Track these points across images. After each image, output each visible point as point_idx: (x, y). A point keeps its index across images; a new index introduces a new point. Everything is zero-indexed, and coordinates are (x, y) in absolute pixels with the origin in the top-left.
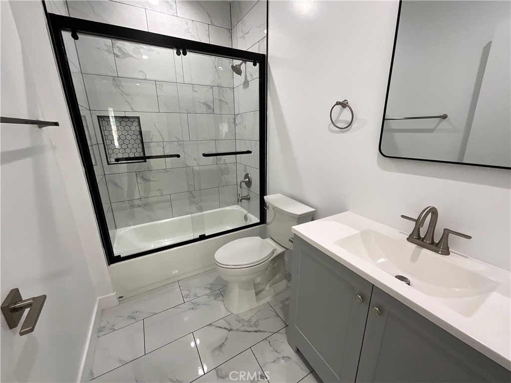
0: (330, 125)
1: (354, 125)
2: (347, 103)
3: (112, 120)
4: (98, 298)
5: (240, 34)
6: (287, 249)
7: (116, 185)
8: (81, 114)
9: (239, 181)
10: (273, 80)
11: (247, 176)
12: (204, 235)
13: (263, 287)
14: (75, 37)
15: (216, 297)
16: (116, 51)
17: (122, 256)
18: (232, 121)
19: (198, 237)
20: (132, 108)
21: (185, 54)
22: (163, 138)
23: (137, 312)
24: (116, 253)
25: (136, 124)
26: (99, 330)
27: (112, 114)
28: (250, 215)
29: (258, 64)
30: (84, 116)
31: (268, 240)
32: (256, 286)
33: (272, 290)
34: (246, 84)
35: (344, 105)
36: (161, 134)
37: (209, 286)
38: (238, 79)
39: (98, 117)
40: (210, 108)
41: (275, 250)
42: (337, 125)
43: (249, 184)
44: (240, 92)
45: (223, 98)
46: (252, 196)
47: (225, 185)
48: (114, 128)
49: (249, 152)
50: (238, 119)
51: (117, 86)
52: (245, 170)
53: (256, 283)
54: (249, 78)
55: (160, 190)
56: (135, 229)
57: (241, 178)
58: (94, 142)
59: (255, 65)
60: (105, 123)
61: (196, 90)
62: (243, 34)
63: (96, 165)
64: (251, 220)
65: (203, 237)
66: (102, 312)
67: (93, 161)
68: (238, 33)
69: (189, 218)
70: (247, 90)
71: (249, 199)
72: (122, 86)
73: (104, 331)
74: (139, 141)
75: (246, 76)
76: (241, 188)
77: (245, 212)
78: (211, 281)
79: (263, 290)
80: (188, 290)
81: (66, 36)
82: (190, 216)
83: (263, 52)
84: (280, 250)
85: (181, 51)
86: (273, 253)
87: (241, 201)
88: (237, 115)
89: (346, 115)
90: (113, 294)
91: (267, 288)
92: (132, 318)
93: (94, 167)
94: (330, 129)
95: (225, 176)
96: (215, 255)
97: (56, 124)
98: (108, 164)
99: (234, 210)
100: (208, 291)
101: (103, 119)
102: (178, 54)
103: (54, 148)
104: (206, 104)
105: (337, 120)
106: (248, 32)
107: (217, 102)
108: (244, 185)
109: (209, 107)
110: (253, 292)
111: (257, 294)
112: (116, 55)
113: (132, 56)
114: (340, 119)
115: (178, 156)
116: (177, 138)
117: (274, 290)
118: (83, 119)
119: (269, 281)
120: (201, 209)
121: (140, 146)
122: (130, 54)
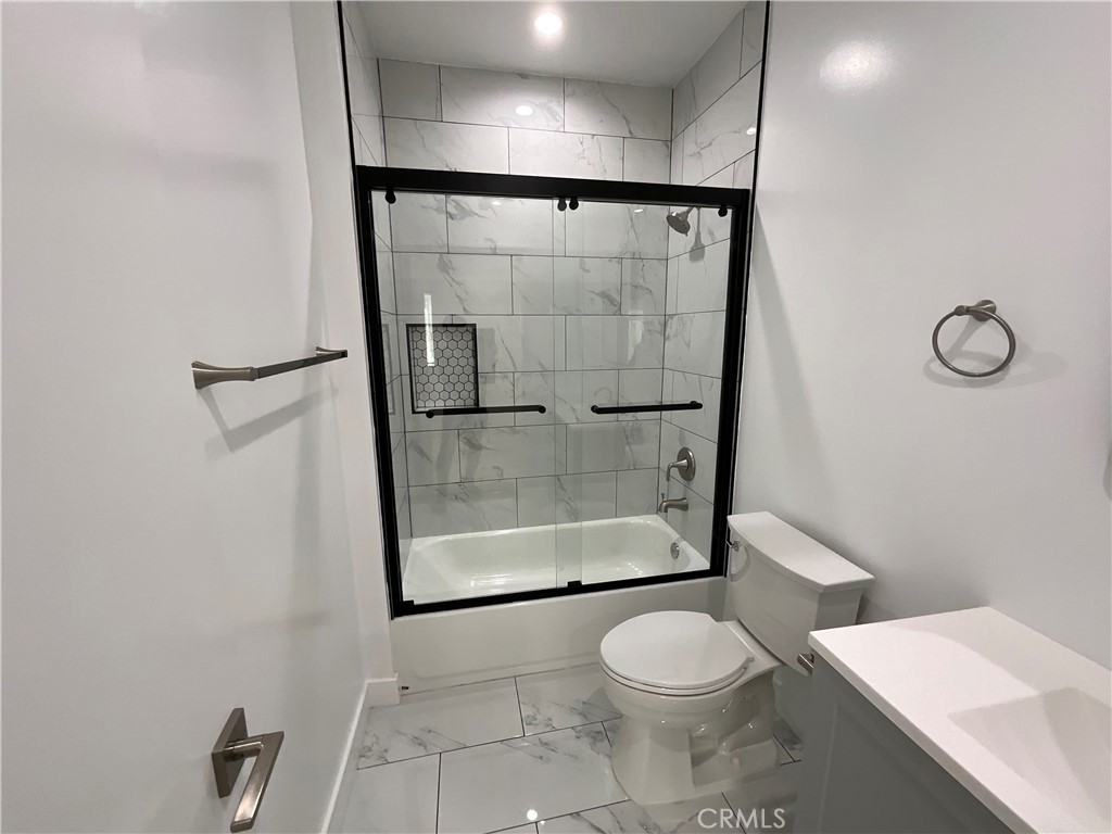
0: (931, 360)
1: (1015, 369)
2: (993, 310)
3: (429, 330)
4: (367, 681)
5: (690, 148)
6: (783, 664)
7: (421, 452)
8: (383, 322)
9: (664, 465)
10: (764, 239)
11: (684, 454)
12: (579, 583)
13: (711, 747)
14: (391, 199)
15: (596, 737)
16: (451, 209)
17: (415, 603)
18: (658, 328)
19: (566, 585)
20: (464, 309)
21: (574, 206)
22: (514, 366)
23: (430, 731)
24: (407, 594)
25: (468, 336)
26: (360, 753)
27: (428, 319)
28: (684, 545)
29: (730, 211)
30: (387, 326)
31: (731, 627)
32: (693, 742)
33: (736, 761)
34: (697, 252)
35: (982, 313)
36: (511, 357)
37: (580, 707)
38: (679, 242)
39: (408, 326)
40: (614, 304)
41: (750, 660)
42: (955, 364)
43: (688, 472)
44: (681, 267)
45: (641, 282)
46: (692, 500)
47: (632, 468)
48: (430, 345)
49: (695, 406)
50: (673, 325)
51: (445, 268)
52: (682, 439)
53: (694, 735)
54: (705, 240)
55: (498, 468)
56: (443, 542)
57: (669, 458)
58: (396, 372)
59: (722, 213)
60: (416, 336)
61: (586, 268)
62: (697, 149)
63: (394, 413)
64: (689, 561)
65: (575, 588)
66: (370, 710)
67: (390, 405)
68: (688, 145)
69: (550, 532)
70: (701, 263)
71: (685, 508)
72: (453, 269)
73: (368, 758)
74: (469, 370)
75: (698, 235)
76: (668, 480)
77: (675, 536)
78: (586, 696)
79: (712, 753)
80: (533, 706)
81: (378, 198)
82: (552, 527)
83: (743, 183)
84: (764, 663)
85: (568, 202)
86: (744, 667)
87: (666, 511)
88: (672, 316)
89: (989, 341)
90: (392, 679)
91: (723, 751)
92: (420, 743)
93: (390, 416)
94: (929, 373)
95: (634, 447)
96: (602, 649)
97: (344, 354)
98: (414, 412)
99: (648, 526)
100: (577, 721)
101: (415, 329)
102: (562, 207)
103: (335, 392)
104: (604, 295)
105: (956, 349)
106: (710, 144)
107: (627, 289)
108: (675, 472)
109: (611, 301)
110: (686, 758)
111: (696, 761)
112: (450, 216)
113: (476, 214)
114: (964, 348)
115: (542, 409)
116: (541, 365)
117: (741, 764)
118: (383, 329)
119: (729, 734)
120: (575, 516)
121: (472, 377)
122: (474, 209)
